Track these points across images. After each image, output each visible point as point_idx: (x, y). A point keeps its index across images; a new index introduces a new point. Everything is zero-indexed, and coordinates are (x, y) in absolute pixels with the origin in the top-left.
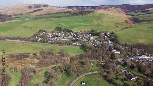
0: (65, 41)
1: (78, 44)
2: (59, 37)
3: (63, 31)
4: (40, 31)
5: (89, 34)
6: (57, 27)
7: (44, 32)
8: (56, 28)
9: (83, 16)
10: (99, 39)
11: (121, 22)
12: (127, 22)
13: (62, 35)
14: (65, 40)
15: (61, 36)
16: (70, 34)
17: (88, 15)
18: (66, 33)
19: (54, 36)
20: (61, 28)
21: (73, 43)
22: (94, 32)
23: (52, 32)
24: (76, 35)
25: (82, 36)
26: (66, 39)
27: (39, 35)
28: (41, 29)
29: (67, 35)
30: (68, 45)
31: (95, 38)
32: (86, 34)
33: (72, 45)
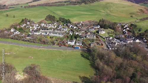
2: (47, 30)
3: (57, 21)
5: (97, 25)
6: (49, 15)
7: (28, 23)
8: (47, 17)
9: (87, 5)
10: (116, 34)
11: (135, 11)
12: (143, 12)
13: (53, 27)
14: (56, 35)
16: (67, 25)
17: (92, 4)
18: (62, 23)
19: (39, 29)
20: (54, 17)
21: (69, 43)
22: (105, 23)
23: (41, 23)
24: (75, 27)
25: (85, 28)
27: (18, 27)
28: (25, 18)
29: (60, 26)
30: (58, 46)
31: (108, 33)
32: (92, 26)
33: (67, 46)
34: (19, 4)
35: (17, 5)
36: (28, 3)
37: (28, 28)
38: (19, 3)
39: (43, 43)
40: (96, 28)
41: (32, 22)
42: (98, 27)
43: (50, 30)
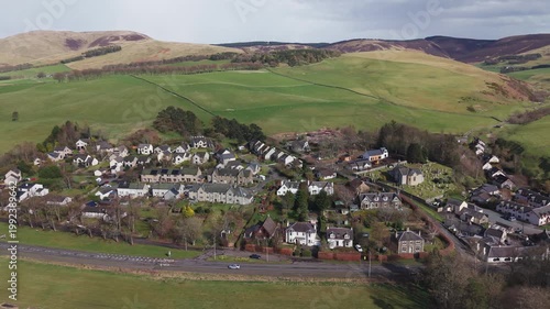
0: (215, 216)
1: (333, 242)
2: (176, 173)
3: (207, 133)
4: (56, 133)
5: (376, 147)
6: (170, 108)
7: (80, 143)
8: (161, 115)
10: (466, 186)
13: (197, 159)
14: (220, 197)
15: (189, 167)
16: (253, 151)
17: (315, 66)
18: (225, 142)
19: (139, 169)
20: (191, 116)
22: (408, 140)
23: (134, 142)
24: (289, 160)
25: (329, 162)
26: (223, 190)
27: (36, 163)
28: (68, 123)
29: (228, 156)
30: (245, 256)
31: (436, 181)
32: (356, 153)
33: (287, 253)
34: (29, 66)
35: (20, 68)
36: (68, 61)
37: (81, 165)
38: (31, 62)
39: (169, 241)
40: (376, 157)
41: (97, 137)
42: (383, 157)
43: (186, 176)
